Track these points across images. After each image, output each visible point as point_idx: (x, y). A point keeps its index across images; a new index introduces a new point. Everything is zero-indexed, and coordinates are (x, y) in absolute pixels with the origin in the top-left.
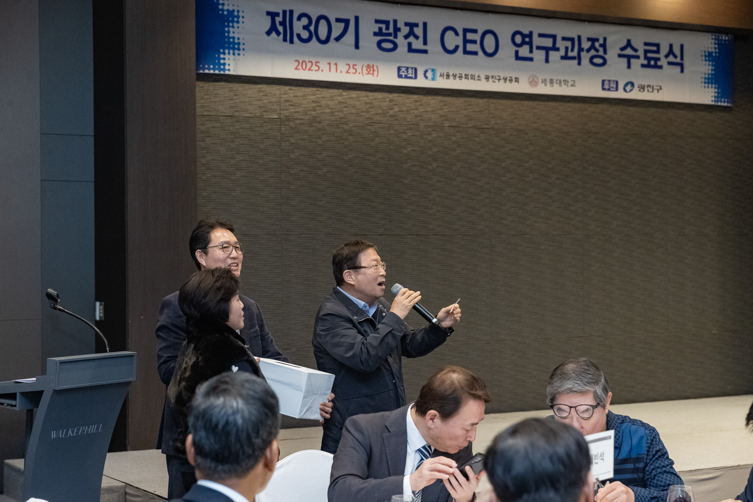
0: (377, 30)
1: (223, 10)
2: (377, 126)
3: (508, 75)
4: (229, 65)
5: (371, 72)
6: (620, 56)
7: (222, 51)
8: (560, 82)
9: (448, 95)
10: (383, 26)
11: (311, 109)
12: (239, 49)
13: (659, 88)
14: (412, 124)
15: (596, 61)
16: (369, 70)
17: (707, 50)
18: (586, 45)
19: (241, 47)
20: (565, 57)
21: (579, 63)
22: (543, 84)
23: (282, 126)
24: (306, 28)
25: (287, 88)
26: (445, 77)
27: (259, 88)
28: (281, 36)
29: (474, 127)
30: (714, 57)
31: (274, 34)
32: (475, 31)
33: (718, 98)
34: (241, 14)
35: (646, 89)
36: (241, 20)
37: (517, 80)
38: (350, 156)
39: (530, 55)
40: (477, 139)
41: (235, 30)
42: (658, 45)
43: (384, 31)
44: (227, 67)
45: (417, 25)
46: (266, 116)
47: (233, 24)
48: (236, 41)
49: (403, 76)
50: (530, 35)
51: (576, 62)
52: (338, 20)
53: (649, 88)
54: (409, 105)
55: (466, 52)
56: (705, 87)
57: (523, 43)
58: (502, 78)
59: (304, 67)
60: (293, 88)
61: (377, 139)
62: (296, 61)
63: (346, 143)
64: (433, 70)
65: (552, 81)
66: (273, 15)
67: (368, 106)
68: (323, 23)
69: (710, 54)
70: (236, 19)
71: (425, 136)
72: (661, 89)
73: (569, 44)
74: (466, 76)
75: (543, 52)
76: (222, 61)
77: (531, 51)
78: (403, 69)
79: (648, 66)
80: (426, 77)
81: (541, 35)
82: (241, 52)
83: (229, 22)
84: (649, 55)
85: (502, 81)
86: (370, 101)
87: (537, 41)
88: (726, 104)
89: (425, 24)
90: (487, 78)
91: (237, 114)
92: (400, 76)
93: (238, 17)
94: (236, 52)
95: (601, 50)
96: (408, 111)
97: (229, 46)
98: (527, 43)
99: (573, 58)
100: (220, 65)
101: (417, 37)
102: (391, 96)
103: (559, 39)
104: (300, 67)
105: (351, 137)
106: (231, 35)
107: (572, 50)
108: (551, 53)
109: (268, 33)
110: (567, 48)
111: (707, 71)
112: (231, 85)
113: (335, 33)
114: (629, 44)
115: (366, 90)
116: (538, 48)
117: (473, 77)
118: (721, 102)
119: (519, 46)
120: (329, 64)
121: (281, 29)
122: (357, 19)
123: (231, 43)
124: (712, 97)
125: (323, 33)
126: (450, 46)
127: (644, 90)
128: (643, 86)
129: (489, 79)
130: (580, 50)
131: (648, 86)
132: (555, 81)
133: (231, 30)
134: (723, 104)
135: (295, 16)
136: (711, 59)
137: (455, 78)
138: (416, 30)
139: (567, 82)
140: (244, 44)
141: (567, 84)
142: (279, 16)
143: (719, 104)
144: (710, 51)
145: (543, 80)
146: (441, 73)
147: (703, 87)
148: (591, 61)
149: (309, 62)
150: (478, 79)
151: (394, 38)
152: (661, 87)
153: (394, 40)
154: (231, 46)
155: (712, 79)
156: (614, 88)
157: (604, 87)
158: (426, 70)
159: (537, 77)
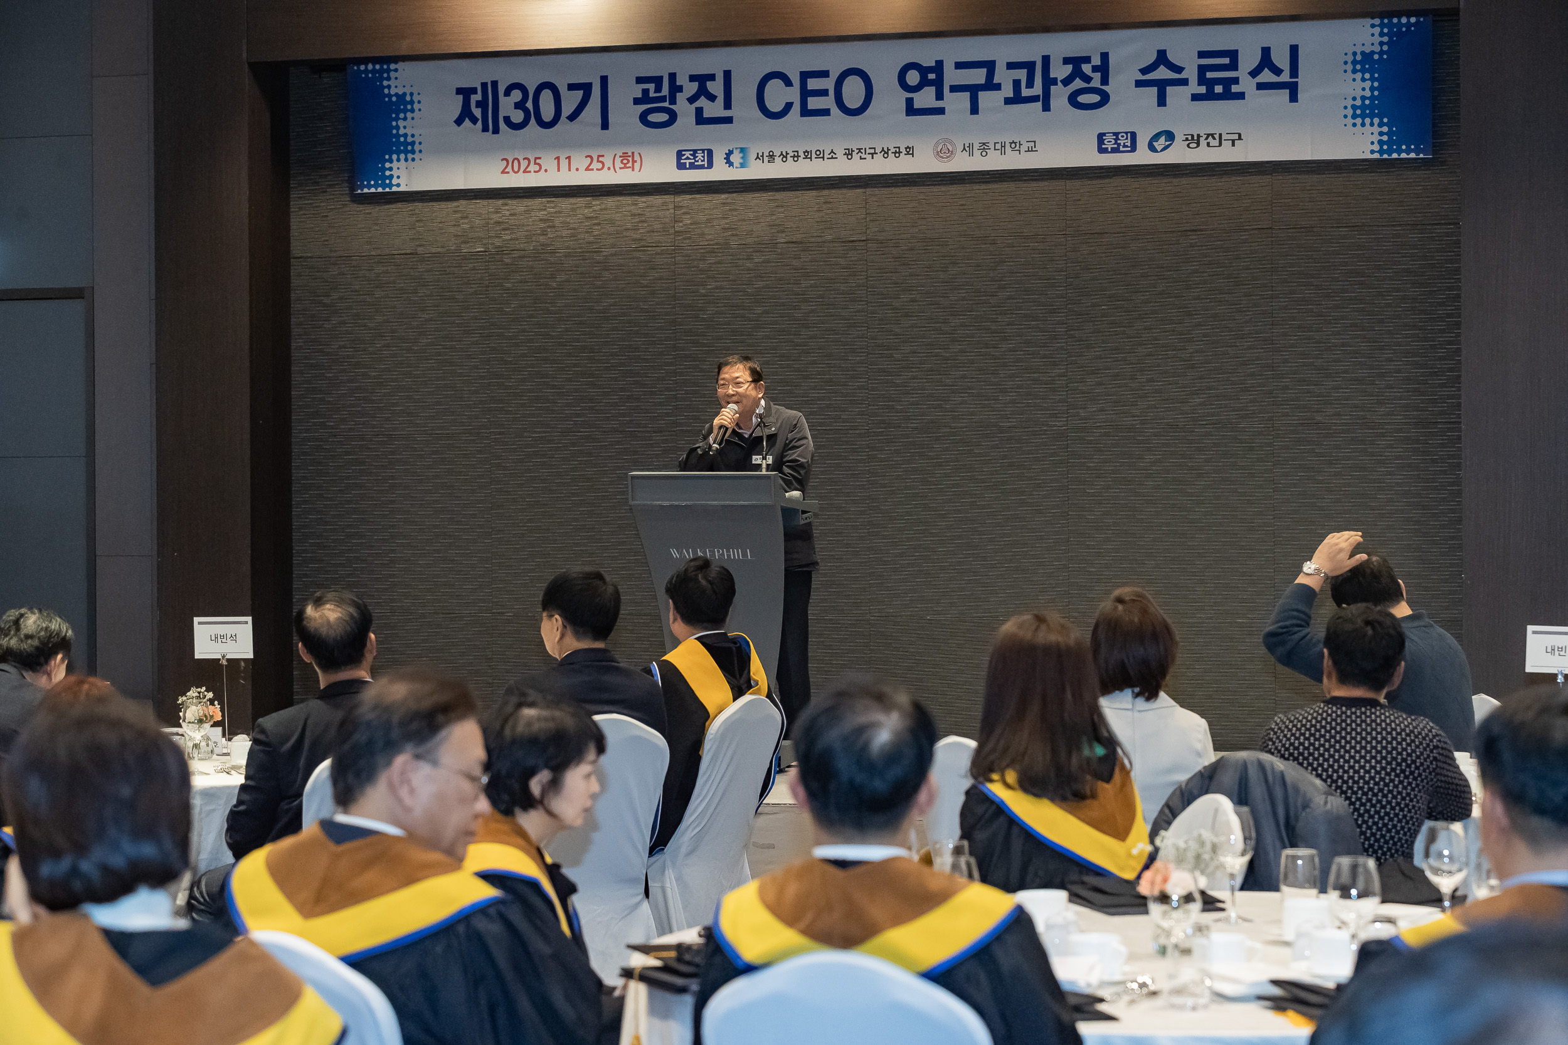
0: (640, 96)
1: (389, 96)
2: (652, 251)
3: (891, 145)
4: (398, 177)
5: (630, 165)
6: (1139, 84)
7: (387, 157)
8: (1003, 146)
10: (651, 87)
11: (539, 232)
12: (413, 152)
15: (1082, 99)
16: (625, 161)
17: (1359, 50)
18: (1060, 71)
19: (417, 147)
20: (1016, 99)
21: (1046, 108)
22: (966, 154)
23: (490, 263)
24: (519, 105)
25: (500, 202)
26: (766, 159)
27: (454, 207)
28: (480, 123)
29: (836, 240)
30: (1376, 61)
31: (467, 122)
32: (825, 74)
33: (1389, 144)
34: (416, 98)
35: (1203, 142)
36: (416, 106)
37: (910, 151)
39: (939, 104)
41: (409, 122)
43: (652, 94)
44: (394, 181)
45: (712, 77)
46: (465, 249)
47: (405, 114)
49: (687, 166)
50: (939, 66)
51: (1039, 105)
52: (572, 87)
53: (1210, 138)
54: (711, 212)
56: (1354, 125)
57: (924, 83)
58: (878, 150)
59: (516, 169)
60: (509, 202)
61: (652, 272)
62: (502, 160)
63: (597, 283)
64: (742, 150)
65: (984, 147)
66: (465, 93)
67: (637, 220)
68: (546, 97)
70: (409, 107)
72: (1240, 138)
73: (1022, 74)
74: (807, 155)
75: (968, 94)
76: (388, 173)
77: (940, 96)
78: (687, 154)
80: (730, 163)
81: (959, 65)
82: (416, 155)
83: (397, 112)
84: (1209, 75)
85: (879, 156)
87: (952, 76)
89: (727, 75)
90: (849, 154)
91: (420, 250)
92: (681, 166)
93: (412, 102)
94: (410, 156)
95: (1097, 77)
97: (399, 149)
98: (930, 83)
99: (1033, 99)
100: (384, 179)
101: (712, 98)
103: (1001, 69)
104: (509, 169)
106: (402, 131)
107: (1030, 84)
108: (983, 96)
109: (459, 122)
110: (1017, 84)
111: (1359, 93)
112: (410, 206)
113: (567, 109)
114: (1162, 58)
115: (633, 194)
116: (954, 89)
117: (820, 155)
118: (1399, 151)
119: (916, 89)
120: (558, 158)
121: (478, 112)
122: (604, 80)
123: (402, 144)
124: (1372, 143)
125: (547, 110)
126: (775, 106)
127: (1198, 144)
128: (1196, 138)
129: (851, 155)
130: (1049, 82)
131: (1208, 135)
132: (991, 146)
133: (401, 123)
134: (1404, 155)
135: (501, 90)
136: (1367, 66)
137: (784, 159)
138: (711, 86)
139: (1018, 145)
140: (420, 143)
141: (1017, 148)
142: (476, 93)
143: (1395, 156)
144: (1367, 51)
145: (967, 145)
146: (758, 154)
147: (1350, 126)
148: (1073, 100)
149: (524, 159)
150: (830, 156)
151: (670, 104)
152: (1240, 135)
153: (671, 106)
154: (402, 148)
155: (1372, 107)
156: (1127, 146)
157: (1103, 146)
158: (729, 150)
159: (951, 143)
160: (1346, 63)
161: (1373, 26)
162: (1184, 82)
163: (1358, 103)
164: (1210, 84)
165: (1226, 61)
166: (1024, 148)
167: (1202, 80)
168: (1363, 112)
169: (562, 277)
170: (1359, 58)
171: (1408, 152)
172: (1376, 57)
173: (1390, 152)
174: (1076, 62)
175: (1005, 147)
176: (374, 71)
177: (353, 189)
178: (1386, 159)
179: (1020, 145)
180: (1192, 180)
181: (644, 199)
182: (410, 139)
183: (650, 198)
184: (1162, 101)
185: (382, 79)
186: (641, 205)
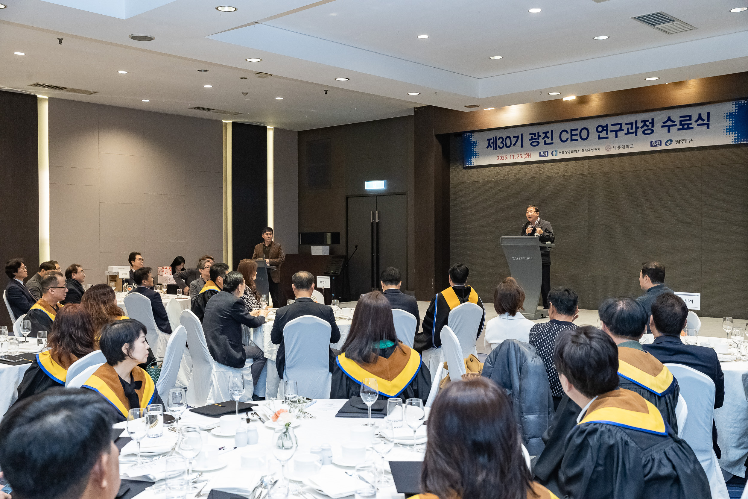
0: (530, 138)
1: (472, 142)
2: (534, 179)
3: (594, 148)
4: (474, 162)
5: (528, 156)
6: (663, 127)
7: (471, 157)
8: (624, 146)
9: (567, 161)
10: (533, 136)
11: (507, 174)
14: (550, 176)
15: (646, 132)
17: (728, 112)
18: (640, 125)
19: (478, 154)
20: (628, 133)
21: (636, 135)
22: (614, 149)
23: (495, 183)
24: (502, 142)
26: (562, 153)
27: (486, 169)
28: (492, 148)
29: (580, 174)
30: (734, 115)
32: (577, 130)
33: (738, 139)
34: (478, 142)
35: (681, 142)
36: (478, 144)
37: (599, 149)
39: (607, 136)
40: (582, 180)
41: (476, 148)
42: (690, 116)
43: (533, 138)
45: (548, 132)
46: (490, 180)
49: (542, 156)
50: (607, 125)
51: (634, 134)
52: (514, 137)
55: (572, 140)
56: (727, 134)
57: (603, 130)
58: (591, 149)
61: (534, 184)
62: (498, 157)
64: (556, 151)
65: (619, 147)
66: (489, 140)
68: (508, 140)
69: (731, 114)
71: (556, 181)
72: (692, 140)
73: (629, 126)
74: (572, 152)
75: (615, 133)
76: (471, 161)
77: (607, 134)
78: (542, 153)
79: (683, 129)
80: (553, 155)
81: (612, 125)
82: (478, 157)
83: (474, 146)
84: (683, 123)
85: (591, 151)
87: (610, 128)
89: (552, 131)
90: (583, 151)
91: (479, 180)
92: (540, 156)
94: (476, 156)
95: (651, 125)
96: (548, 170)
97: (474, 155)
98: (605, 130)
99: (633, 133)
100: (470, 163)
101: (548, 138)
102: (540, 165)
103: (624, 125)
104: (499, 159)
105: (522, 185)
107: (632, 129)
108: (619, 133)
109: (488, 147)
110: (628, 129)
111: (728, 125)
112: (477, 169)
113: (513, 143)
114: (669, 119)
115: (529, 164)
116: (611, 131)
117: (576, 151)
119: (601, 132)
120: (510, 156)
121: (492, 145)
122: (522, 135)
124: (732, 139)
125: (508, 143)
126: (564, 139)
127: (679, 143)
128: (679, 141)
130: (637, 128)
131: (682, 140)
132: (621, 146)
133: (474, 149)
134: (742, 142)
135: (497, 140)
136: (731, 117)
137: (566, 153)
138: (548, 135)
141: (628, 147)
142: (492, 140)
143: (739, 143)
144: (731, 112)
145: (614, 147)
146: (560, 152)
147: (725, 135)
148: (644, 133)
149: (503, 156)
150: (578, 152)
152: (692, 139)
153: (538, 141)
155: (732, 129)
156: (659, 145)
157: (652, 145)
158: (552, 152)
159: (610, 146)
160: (724, 116)
161: (733, 105)
162: (676, 125)
163: (728, 128)
164: (683, 125)
165: (688, 118)
166: (630, 147)
167: (681, 124)
168: (729, 130)
169: (512, 186)
170: (728, 114)
171: (744, 141)
172: (734, 114)
173: (738, 142)
174: (644, 122)
176: (468, 136)
177: (463, 166)
178: (736, 144)
180: (679, 153)
181: (532, 165)
182: (476, 153)
183: (533, 165)
184: (669, 131)
185: (470, 138)
186: (531, 167)
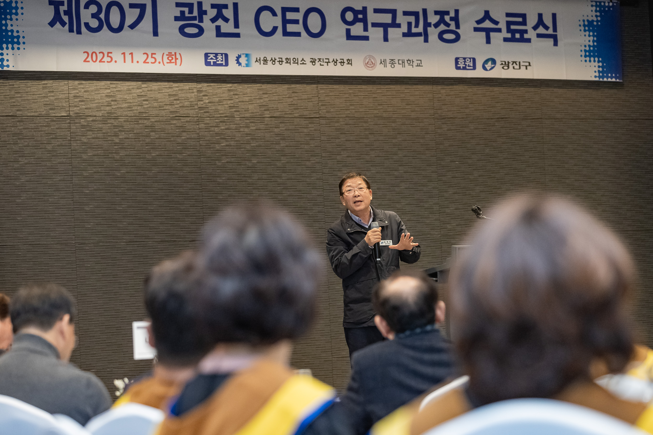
0: (179, 15)
2: (183, 120)
3: (338, 57)
4: (8, 60)
5: (174, 61)
6: (476, 30)
8: (403, 62)
9: (268, 83)
10: (186, 10)
11: (105, 104)
12: (18, 43)
13: (527, 64)
14: (225, 117)
15: (446, 36)
16: (170, 58)
17: (586, 19)
18: (433, 19)
19: (21, 40)
20: (408, 34)
21: (426, 40)
22: (382, 66)
23: (71, 125)
24: (94, 16)
25: (77, 82)
26: (262, 62)
27: (44, 84)
28: (67, 27)
29: (301, 117)
30: (595, 26)
31: (58, 25)
32: (296, 10)
33: (602, 73)
35: (510, 65)
37: (349, 62)
38: (153, 155)
39: (365, 34)
40: (305, 130)
41: (14, 22)
42: (524, 16)
43: (187, 15)
44: (5, 63)
45: (226, 6)
46: (53, 113)
47: (11, 16)
48: (15, 34)
49: (212, 64)
50: (364, 11)
51: (422, 38)
52: (132, 6)
53: (514, 64)
54: (222, 96)
55: (286, 33)
56: (586, 61)
57: (356, 20)
58: (331, 60)
59: (94, 59)
60: (84, 82)
61: (184, 134)
62: (84, 52)
63: (148, 140)
64: (247, 55)
65: (392, 62)
66: (56, 4)
67: (172, 99)
68: (115, 12)
69: (590, 23)
70: (14, 11)
71: (242, 130)
72: (530, 65)
74: (288, 61)
75: (381, 29)
77: (366, 29)
78: (212, 56)
79: (512, 40)
80: (239, 64)
81: (376, 11)
84: (513, 27)
85: (331, 64)
86: (174, 93)
87: (372, 17)
88: (614, 80)
89: (236, 5)
90: (313, 61)
92: (208, 64)
93: (16, 8)
94: (16, 46)
95: (453, 24)
96: (220, 101)
97: (7, 40)
98: (360, 20)
99: (418, 35)
101: (226, 20)
102: (200, 86)
103: (399, 14)
104: (89, 59)
105: (152, 134)
106: (9, 28)
107: (417, 26)
108: (390, 30)
109: (52, 24)
110: (409, 24)
111: (587, 43)
113: (129, 21)
114: (487, 15)
115: (169, 81)
116: (374, 25)
117: (296, 61)
118: (607, 77)
119: (352, 23)
120: (124, 54)
121: (66, 19)
122: (154, 3)
123: (10, 37)
124: (595, 72)
125: (115, 20)
127: (508, 67)
128: (507, 63)
129: (315, 62)
130: (427, 25)
131: (513, 62)
132: (397, 61)
134: (609, 80)
135: (82, 4)
136: (591, 28)
137: (274, 63)
138: (224, 11)
139: (411, 62)
140: (24, 37)
141: (411, 64)
142: (63, 5)
143: (605, 79)
144: (590, 20)
145: (382, 60)
146: (257, 58)
147: (584, 61)
148: (440, 37)
149: (100, 53)
150: (302, 63)
151: (199, 22)
152: (529, 63)
153: (200, 24)
154: (10, 40)
155: (594, 51)
156: (470, 66)
157: (458, 66)
158: (238, 55)
159: (374, 58)
160: (580, 25)
161: (592, 6)
162: (499, 30)
163: (587, 48)
164: (513, 32)
165: (520, 20)
166: (415, 64)
167: (509, 30)
168: (590, 54)
170: (586, 23)
171: (612, 77)
172: (595, 23)
173: (603, 77)
174: (442, 14)
175: (404, 62)
178: (601, 81)
179: (413, 62)
180: (501, 89)
181: (176, 85)
183: (181, 85)
184: (488, 41)
186: (175, 89)
